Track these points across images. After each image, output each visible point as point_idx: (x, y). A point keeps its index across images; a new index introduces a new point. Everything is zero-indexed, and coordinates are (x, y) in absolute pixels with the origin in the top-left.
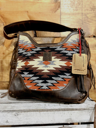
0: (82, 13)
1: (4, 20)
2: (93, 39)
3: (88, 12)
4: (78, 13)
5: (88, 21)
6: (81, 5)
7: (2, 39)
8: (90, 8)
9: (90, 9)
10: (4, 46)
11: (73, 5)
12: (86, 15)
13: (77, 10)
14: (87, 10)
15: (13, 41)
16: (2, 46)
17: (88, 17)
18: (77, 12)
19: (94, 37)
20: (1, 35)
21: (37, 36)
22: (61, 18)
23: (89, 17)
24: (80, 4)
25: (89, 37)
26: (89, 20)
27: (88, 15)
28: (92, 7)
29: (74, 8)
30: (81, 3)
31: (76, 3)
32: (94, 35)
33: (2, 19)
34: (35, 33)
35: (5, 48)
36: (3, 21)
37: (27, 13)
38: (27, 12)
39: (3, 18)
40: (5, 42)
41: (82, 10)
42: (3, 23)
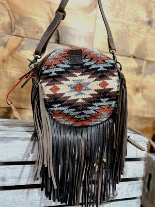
0: (123, 23)
1: (10, 7)
2: (132, 60)
3: (130, 23)
4: (119, 22)
5: (130, 36)
6: (123, 11)
7: (3, 37)
8: (134, 18)
9: (132, 20)
10: (6, 49)
11: (112, 9)
12: (127, 27)
13: (117, 17)
14: (130, 20)
15: (22, 43)
16: (2, 47)
17: (129, 30)
18: (117, 20)
19: (134, 57)
20: (3, 31)
21: (61, 42)
22: (95, 23)
23: (131, 30)
24: (121, 10)
25: (129, 57)
26: (130, 34)
27: (130, 28)
28: (135, 17)
29: (114, 14)
30: (123, 9)
31: (117, 7)
32: (135, 55)
33: (8, 4)
34: (57, 37)
35: (7, 52)
36: (9, 9)
37: (48, 4)
38: (50, 3)
39: (10, 5)
40: (8, 43)
41: (123, 18)
42: (9, 11)
